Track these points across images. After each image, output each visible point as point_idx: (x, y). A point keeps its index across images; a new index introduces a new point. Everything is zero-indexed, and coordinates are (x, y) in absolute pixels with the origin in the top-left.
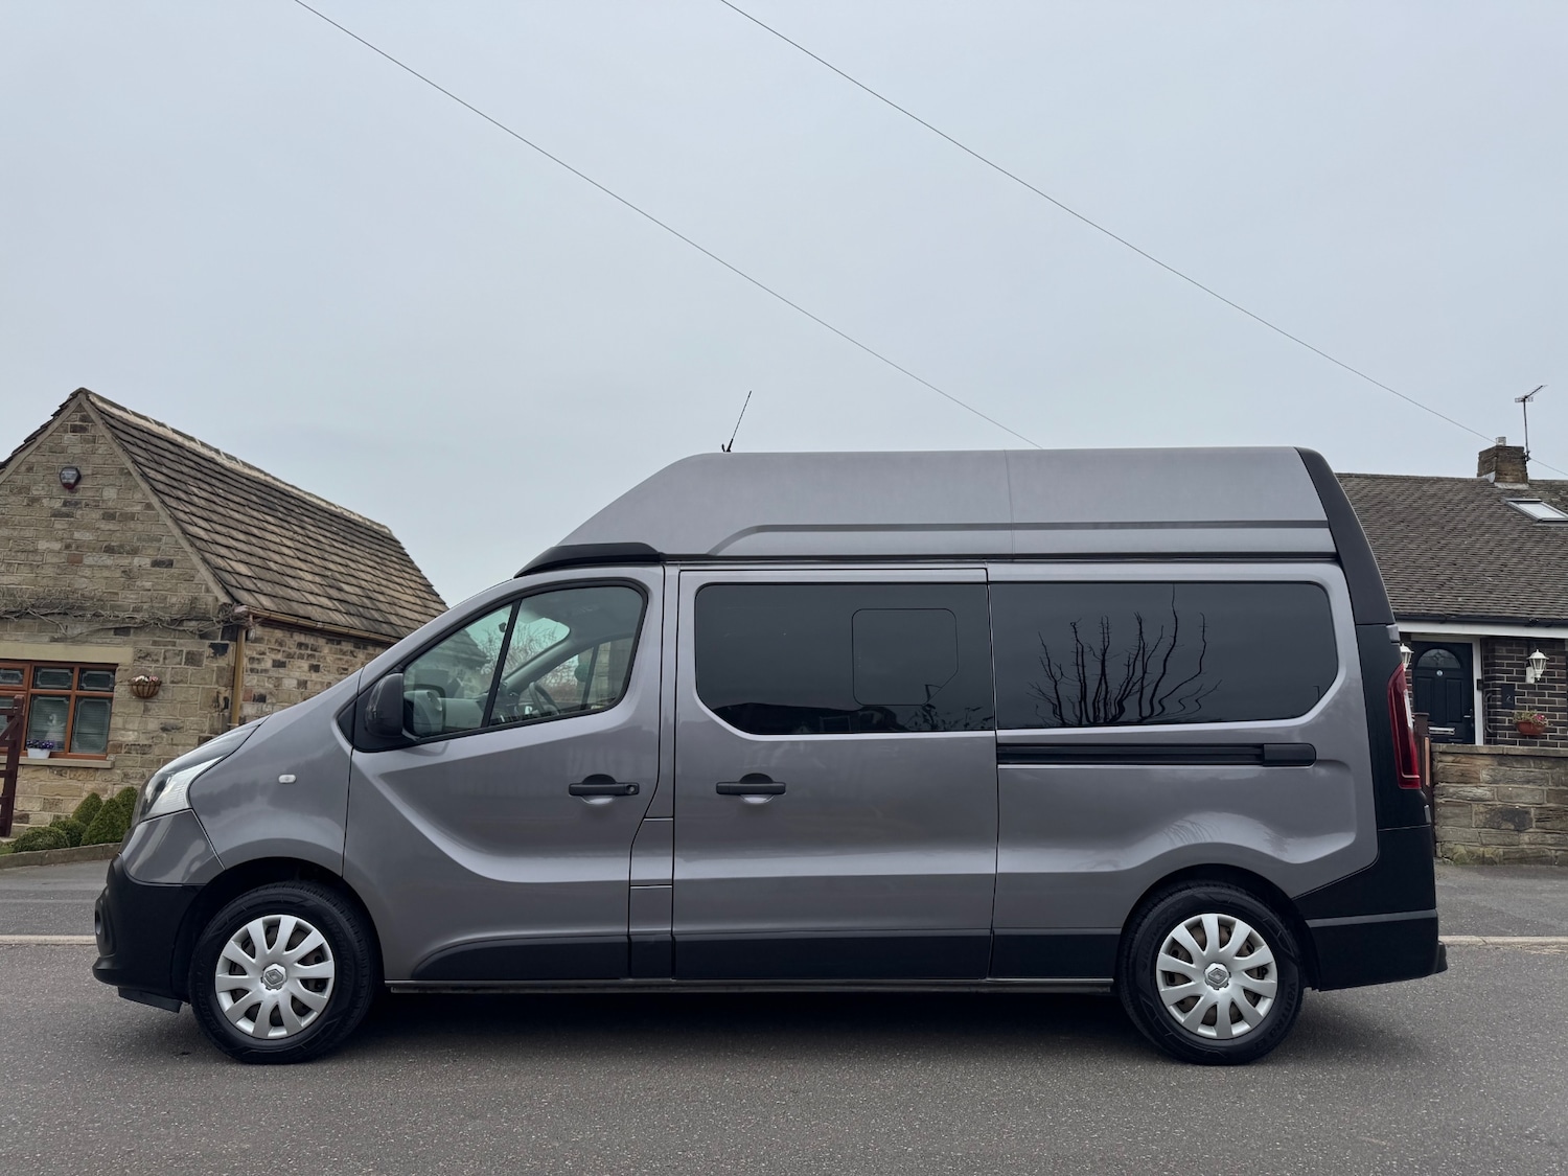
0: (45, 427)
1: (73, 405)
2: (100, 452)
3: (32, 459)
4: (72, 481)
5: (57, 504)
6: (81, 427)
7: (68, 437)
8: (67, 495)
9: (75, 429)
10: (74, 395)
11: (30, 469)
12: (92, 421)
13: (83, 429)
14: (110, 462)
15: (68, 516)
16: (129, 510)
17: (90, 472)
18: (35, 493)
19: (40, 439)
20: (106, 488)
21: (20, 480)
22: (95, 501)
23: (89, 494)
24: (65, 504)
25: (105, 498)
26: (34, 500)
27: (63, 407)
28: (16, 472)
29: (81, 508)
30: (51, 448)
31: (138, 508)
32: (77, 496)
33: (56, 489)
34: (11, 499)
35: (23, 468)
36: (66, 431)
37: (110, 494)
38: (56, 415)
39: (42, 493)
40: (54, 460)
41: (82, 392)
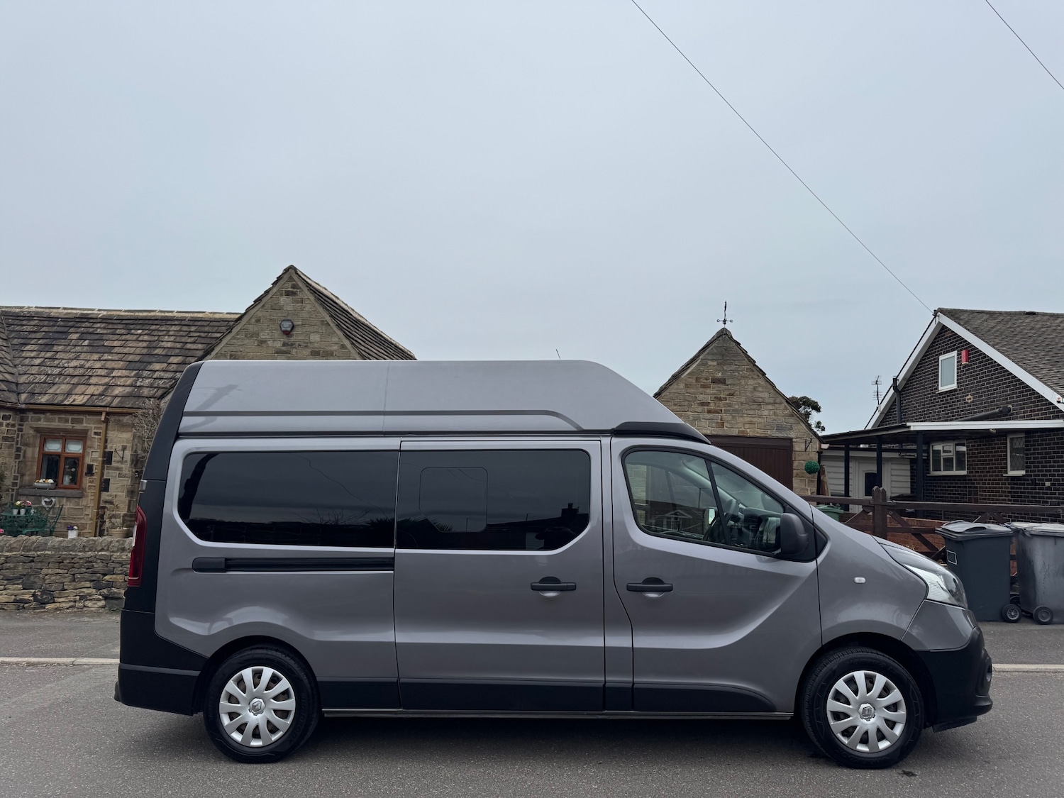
0: (267, 292)
1: (286, 277)
2: (307, 309)
3: (260, 314)
4: (289, 329)
5: (279, 345)
6: (292, 292)
7: (284, 300)
8: (285, 339)
9: (288, 294)
10: (286, 270)
11: (258, 321)
12: (300, 288)
13: (293, 294)
14: (314, 316)
15: (286, 353)
16: (329, 349)
17: (300, 323)
18: (262, 337)
19: (264, 300)
20: (312, 334)
21: (252, 328)
22: (305, 343)
23: (301, 338)
24: (284, 345)
25: (312, 341)
26: (262, 342)
27: (279, 278)
28: (249, 322)
29: (295, 348)
30: (272, 306)
31: (335, 348)
32: (292, 340)
33: (277, 334)
34: (247, 341)
35: (253, 320)
36: (281, 295)
37: (315, 338)
38: (275, 284)
39: (268, 337)
40: (275, 315)
41: (292, 267)
